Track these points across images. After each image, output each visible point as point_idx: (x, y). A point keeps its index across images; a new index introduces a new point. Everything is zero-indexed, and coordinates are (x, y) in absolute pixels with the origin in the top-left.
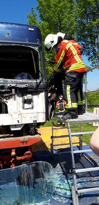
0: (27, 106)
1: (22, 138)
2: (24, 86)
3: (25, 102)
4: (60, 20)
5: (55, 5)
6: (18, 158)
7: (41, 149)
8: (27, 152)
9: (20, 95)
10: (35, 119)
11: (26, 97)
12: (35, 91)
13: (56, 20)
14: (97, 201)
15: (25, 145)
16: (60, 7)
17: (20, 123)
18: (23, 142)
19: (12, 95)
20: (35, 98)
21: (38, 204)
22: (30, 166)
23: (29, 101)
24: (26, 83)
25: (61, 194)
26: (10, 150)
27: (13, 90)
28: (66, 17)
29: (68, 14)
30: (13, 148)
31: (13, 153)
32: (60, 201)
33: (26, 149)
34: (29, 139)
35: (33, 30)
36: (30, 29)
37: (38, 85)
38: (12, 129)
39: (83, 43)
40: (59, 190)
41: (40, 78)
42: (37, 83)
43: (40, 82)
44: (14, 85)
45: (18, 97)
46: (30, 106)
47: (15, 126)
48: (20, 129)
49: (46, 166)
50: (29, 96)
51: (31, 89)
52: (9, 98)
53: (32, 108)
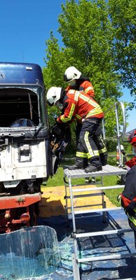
0: (24, 158)
1: (17, 197)
2: (20, 135)
3: (22, 153)
4: (89, 45)
5: (81, 26)
6: (14, 221)
7: (57, 214)
8: (25, 214)
9: (16, 146)
10: (34, 174)
11: (22, 148)
12: (34, 140)
13: (82, 44)
14: (109, 276)
15: (21, 206)
16: (88, 28)
17: (15, 179)
18: (19, 202)
19: (6, 146)
20: (34, 148)
21: (37, 278)
22: (29, 231)
23: (27, 153)
24: (23, 131)
25: (67, 268)
26: (4, 211)
27: (7, 140)
28: (96, 40)
29: (99, 36)
30: (8, 209)
31: (7, 215)
32: (64, 274)
33: (23, 210)
34: (26, 198)
35: (31, 68)
36: (27, 68)
37: (37, 133)
38: (6, 187)
39: (123, 71)
40: (66, 263)
41: (40, 124)
42: (35, 130)
43: (40, 130)
44: (7, 134)
45: (13, 148)
46: (28, 158)
47: (10, 182)
48: (15, 186)
49: (48, 232)
50: (25, 147)
51: (29, 137)
52: (3, 149)
53: (30, 160)
